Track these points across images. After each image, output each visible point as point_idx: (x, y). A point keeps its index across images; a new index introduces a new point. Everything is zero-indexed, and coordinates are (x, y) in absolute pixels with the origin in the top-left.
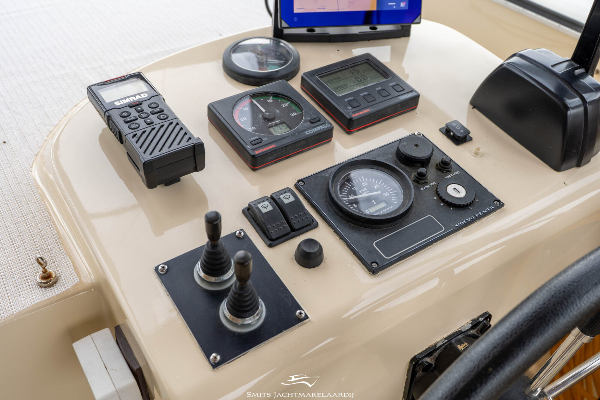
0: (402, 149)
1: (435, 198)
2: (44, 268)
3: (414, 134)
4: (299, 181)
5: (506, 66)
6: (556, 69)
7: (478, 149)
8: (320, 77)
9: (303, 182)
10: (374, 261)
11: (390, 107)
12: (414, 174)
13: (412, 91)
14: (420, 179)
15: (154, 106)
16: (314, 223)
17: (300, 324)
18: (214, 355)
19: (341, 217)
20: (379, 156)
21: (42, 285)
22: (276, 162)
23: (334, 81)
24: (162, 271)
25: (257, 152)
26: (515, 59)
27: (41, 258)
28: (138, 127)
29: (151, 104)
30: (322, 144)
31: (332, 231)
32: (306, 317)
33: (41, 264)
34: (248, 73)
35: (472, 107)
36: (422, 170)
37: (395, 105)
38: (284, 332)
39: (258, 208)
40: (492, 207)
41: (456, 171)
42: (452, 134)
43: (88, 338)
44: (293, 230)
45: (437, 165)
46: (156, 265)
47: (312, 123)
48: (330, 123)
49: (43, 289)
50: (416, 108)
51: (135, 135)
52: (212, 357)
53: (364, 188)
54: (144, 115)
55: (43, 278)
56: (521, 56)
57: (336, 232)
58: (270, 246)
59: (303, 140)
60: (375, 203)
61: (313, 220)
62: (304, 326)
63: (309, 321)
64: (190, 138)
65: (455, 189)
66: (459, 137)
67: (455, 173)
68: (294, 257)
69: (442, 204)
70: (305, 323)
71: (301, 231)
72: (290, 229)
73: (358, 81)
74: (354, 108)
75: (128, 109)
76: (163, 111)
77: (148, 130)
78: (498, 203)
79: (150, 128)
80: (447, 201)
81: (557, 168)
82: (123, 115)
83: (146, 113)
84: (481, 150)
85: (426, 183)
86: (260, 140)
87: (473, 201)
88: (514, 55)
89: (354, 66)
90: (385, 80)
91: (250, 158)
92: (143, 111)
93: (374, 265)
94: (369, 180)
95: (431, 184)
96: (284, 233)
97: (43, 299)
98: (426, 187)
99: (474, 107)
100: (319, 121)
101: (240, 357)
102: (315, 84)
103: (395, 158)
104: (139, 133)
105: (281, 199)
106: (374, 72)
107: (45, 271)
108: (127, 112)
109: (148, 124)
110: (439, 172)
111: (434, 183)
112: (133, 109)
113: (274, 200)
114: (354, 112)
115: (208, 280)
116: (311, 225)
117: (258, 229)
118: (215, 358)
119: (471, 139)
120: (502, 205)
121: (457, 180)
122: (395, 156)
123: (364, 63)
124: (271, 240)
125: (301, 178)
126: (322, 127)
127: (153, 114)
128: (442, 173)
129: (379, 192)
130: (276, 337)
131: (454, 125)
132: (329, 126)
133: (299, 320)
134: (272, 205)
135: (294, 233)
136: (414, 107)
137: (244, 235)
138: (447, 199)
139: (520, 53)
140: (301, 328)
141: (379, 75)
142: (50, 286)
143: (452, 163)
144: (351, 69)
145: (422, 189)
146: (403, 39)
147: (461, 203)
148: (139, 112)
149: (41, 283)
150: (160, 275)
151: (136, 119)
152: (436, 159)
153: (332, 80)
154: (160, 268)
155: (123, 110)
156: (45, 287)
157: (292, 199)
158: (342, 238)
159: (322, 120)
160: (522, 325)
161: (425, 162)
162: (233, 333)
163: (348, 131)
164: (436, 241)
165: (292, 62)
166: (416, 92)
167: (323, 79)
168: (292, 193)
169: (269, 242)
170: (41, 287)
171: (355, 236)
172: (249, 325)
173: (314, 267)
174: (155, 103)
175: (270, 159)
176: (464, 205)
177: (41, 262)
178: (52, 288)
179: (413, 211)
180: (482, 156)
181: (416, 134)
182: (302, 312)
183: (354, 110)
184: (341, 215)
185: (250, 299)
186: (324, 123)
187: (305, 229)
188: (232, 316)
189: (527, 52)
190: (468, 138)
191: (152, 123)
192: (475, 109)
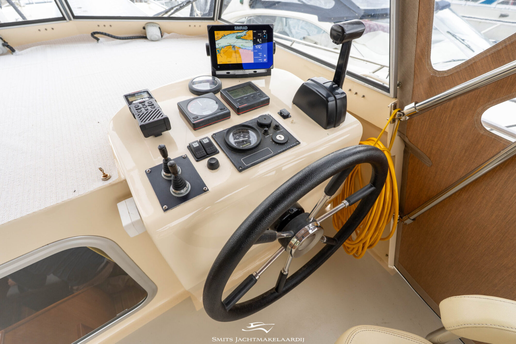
0: (259, 121)
1: (271, 140)
2: (103, 172)
3: (266, 115)
4: (214, 134)
5: (305, 84)
6: (325, 85)
7: (293, 120)
8: (228, 92)
9: (215, 134)
10: (241, 166)
11: (256, 103)
12: (263, 131)
13: (267, 96)
14: (266, 133)
15: (150, 103)
16: (217, 151)
17: (205, 193)
18: (165, 206)
19: (229, 149)
20: (249, 124)
21: (104, 179)
22: (205, 127)
23: (234, 93)
24: (148, 172)
25: (195, 122)
26: (309, 82)
27: (101, 168)
28: (141, 111)
29: (149, 102)
30: (226, 119)
31: (225, 155)
32: (208, 190)
33: (101, 171)
34: (198, 90)
35: (293, 103)
36: (266, 129)
37: (259, 103)
38: (197, 196)
39: (192, 145)
40: (295, 144)
41: (282, 130)
42: (282, 114)
43: (124, 201)
44: (208, 154)
45: (274, 127)
46: (146, 170)
47: (221, 110)
48: (229, 110)
49: (104, 181)
50: (269, 104)
51: (139, 115)
52: (164, 207)
53: (241, 137)
54: (145, 106)
55: (104, 177)
56: (312, 80)
57: (226, 155)
58: (197, 161)
59: (216, 117)
60: (245, 143)
61: (217, 150)
62: (206, 194)
63: (209, 191)
64: (163, 116)
65: (280, 137)
66: (285, 116)
67: (281, 130)
68: (207, 166)
69: (274, 143)
70: (207, 193)
71: (211, 155)
72: (206, 154)
73: (244, 93)
74: (240, 103)
75: (139, 104)
76: (153, 105)
77: (145, 112)
78: (298, 142)
79: (146, 112)
80: (276, 142)
81: (325, 128)
82: (136, 107)
83: (146, 106)
84: (294, 121)
85: (268, 134)
86: (197, 117)
87: (287, 142)
88: (309, 80)
89: (244, 87)
90: (256, 92)
91: (192, 125)
92: (145, 105)
93: (241, 168)
94: (244, 133)
95: (270, 135)
96: (203, 155)
97: (103, 185)
98: (268, 136)
99: (294, 104)
100: (224, 109)
101: (177, 207)
102: (225, 94)
103: (256, 124)
104: (141, 114)
105: (203, 142)
106: (252, 89)
107: (104, 174)
108: (137, 105)
109: (146, 110)
110: (274, 130)
111: (271, 134)
112: (141, 104)
113: (200, 142)
114: (240, 105)
115: (167, 175)
116: (216, 152)
117: (193, 154)
118: (165, 207)
119: (291, 117)
120: (299, 143)
121: (282, 133)
122: (256, 123)
123: (248, 85)
124: (197, 158)
125: (214, 133)
126: (225, 112)
127: (149, 106)
128: (276, 131)
129: (247, 138)
130: (194, 198)
131: (283, 110)
132: (228, 111)
133: (205, 191)
134: (199, 144)
135: (208, 155)
136: (268, 104)
137: (186, 157)
138: (276, 141)
139: (312, 79)
140: (205, 195)
141: (254, 90)
142: (107, 180)
143: (280, 126)
144: (242, 88)
145: (266, 137)
146: (268, 77)
147: (282, 142)
148: (143, 105)
149: (103, 179)
150: (147, 174)
151: (141, 108)
152: (273, 125)
153: (233, 92)
154: (147, 171)
155: (136, 104)
156: (105, 180)
157: (208, 141)
158: (228, 157)
159: (226, 109)
160: (285, 189)
161: (269, 126)
162: (176, 197)
163: (238, 114)
164: (269, 158)
165: (218, 86)
166: (268, 97)
167: (229, 92)
168: (208, 139)
169: (197, 159)
170: (103, 180)
171: (235, 156)
172: (182, 193)
173: (215, 169)
174: (150, 102)
175: (201, 125)
176: (282, 143)
177: (101, 169)
178: (107, 181)
179: (260, 146)
180: (295, 123)
181: (267, 115)
182: (206, 188)
183: (240, 104)
184: (229, 148)
185: (180, 182)
186: (226, 110)
187: (213, 154)
188: (175, 190)
189: (315, 79)
190: (289, 116)
191: (148, 109)
192: (294, 105)
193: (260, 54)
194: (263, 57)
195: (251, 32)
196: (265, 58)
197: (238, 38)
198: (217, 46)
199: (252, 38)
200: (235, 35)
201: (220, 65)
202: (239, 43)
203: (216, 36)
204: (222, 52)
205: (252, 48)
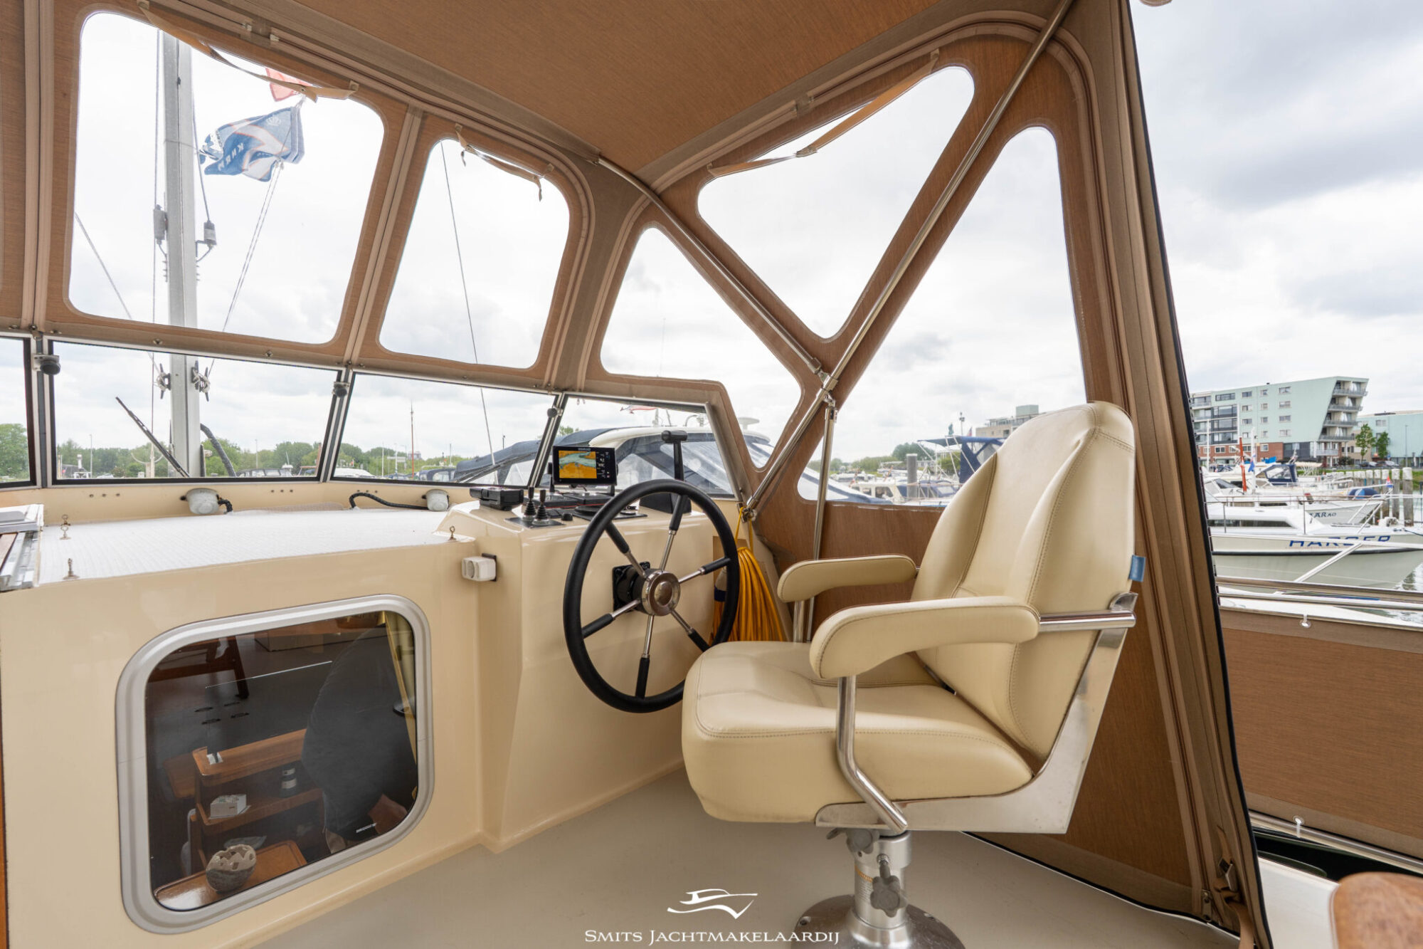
193: (603, 471)
194: (606, 474)
195: (594, 453)
196: (608, 475)
197: (581, 457)
198: (560, 463)
199: (595, 457)
200: (578, 455)
201: (562, 479)
202: (582, 461)
203: (560, 455)
204: (564, 467)
205: (595, 466)
